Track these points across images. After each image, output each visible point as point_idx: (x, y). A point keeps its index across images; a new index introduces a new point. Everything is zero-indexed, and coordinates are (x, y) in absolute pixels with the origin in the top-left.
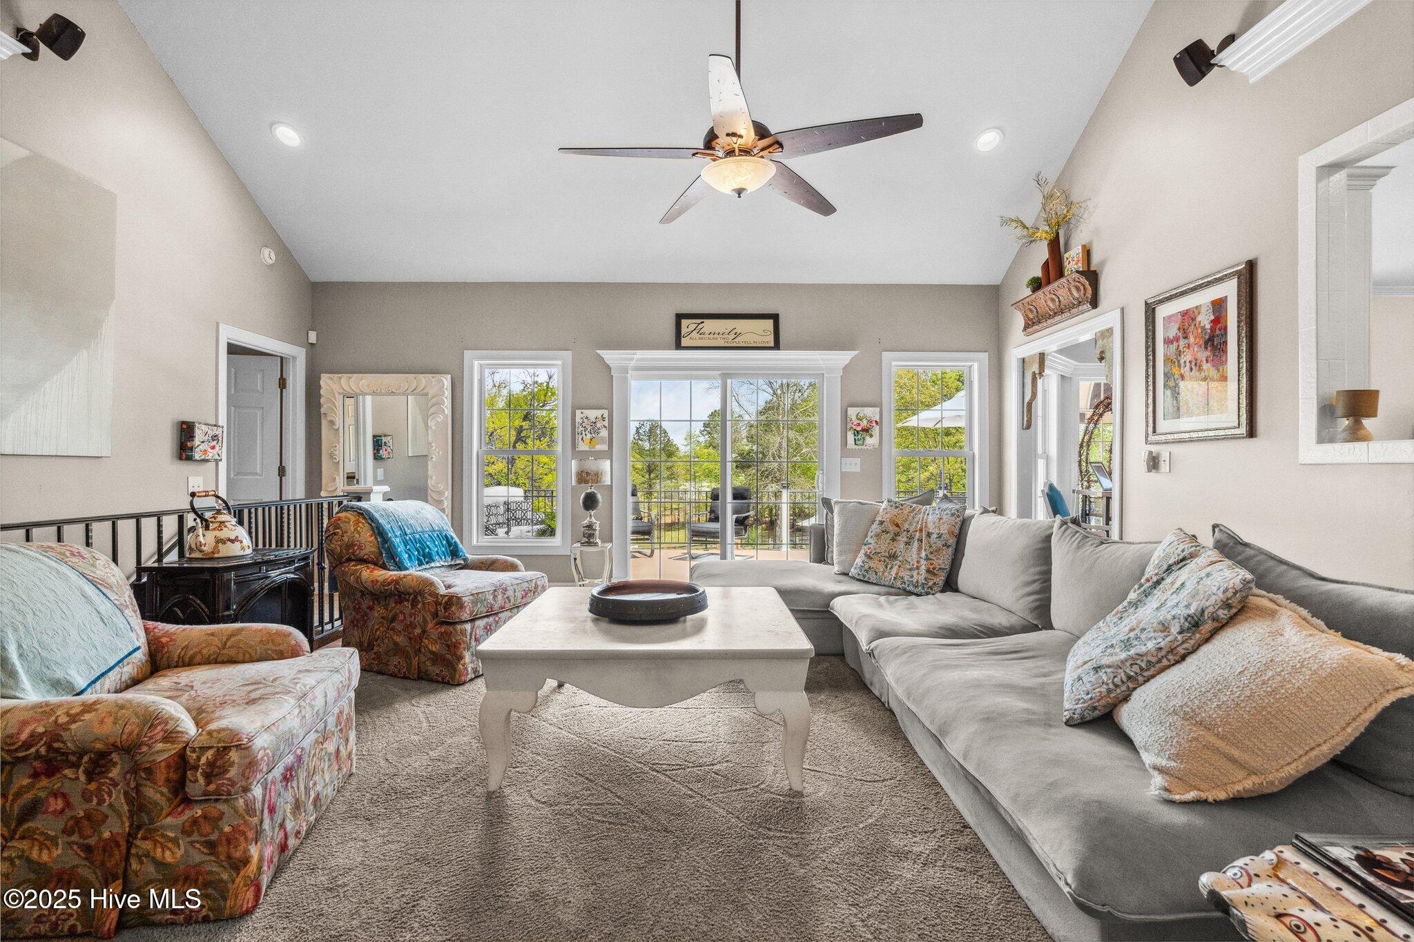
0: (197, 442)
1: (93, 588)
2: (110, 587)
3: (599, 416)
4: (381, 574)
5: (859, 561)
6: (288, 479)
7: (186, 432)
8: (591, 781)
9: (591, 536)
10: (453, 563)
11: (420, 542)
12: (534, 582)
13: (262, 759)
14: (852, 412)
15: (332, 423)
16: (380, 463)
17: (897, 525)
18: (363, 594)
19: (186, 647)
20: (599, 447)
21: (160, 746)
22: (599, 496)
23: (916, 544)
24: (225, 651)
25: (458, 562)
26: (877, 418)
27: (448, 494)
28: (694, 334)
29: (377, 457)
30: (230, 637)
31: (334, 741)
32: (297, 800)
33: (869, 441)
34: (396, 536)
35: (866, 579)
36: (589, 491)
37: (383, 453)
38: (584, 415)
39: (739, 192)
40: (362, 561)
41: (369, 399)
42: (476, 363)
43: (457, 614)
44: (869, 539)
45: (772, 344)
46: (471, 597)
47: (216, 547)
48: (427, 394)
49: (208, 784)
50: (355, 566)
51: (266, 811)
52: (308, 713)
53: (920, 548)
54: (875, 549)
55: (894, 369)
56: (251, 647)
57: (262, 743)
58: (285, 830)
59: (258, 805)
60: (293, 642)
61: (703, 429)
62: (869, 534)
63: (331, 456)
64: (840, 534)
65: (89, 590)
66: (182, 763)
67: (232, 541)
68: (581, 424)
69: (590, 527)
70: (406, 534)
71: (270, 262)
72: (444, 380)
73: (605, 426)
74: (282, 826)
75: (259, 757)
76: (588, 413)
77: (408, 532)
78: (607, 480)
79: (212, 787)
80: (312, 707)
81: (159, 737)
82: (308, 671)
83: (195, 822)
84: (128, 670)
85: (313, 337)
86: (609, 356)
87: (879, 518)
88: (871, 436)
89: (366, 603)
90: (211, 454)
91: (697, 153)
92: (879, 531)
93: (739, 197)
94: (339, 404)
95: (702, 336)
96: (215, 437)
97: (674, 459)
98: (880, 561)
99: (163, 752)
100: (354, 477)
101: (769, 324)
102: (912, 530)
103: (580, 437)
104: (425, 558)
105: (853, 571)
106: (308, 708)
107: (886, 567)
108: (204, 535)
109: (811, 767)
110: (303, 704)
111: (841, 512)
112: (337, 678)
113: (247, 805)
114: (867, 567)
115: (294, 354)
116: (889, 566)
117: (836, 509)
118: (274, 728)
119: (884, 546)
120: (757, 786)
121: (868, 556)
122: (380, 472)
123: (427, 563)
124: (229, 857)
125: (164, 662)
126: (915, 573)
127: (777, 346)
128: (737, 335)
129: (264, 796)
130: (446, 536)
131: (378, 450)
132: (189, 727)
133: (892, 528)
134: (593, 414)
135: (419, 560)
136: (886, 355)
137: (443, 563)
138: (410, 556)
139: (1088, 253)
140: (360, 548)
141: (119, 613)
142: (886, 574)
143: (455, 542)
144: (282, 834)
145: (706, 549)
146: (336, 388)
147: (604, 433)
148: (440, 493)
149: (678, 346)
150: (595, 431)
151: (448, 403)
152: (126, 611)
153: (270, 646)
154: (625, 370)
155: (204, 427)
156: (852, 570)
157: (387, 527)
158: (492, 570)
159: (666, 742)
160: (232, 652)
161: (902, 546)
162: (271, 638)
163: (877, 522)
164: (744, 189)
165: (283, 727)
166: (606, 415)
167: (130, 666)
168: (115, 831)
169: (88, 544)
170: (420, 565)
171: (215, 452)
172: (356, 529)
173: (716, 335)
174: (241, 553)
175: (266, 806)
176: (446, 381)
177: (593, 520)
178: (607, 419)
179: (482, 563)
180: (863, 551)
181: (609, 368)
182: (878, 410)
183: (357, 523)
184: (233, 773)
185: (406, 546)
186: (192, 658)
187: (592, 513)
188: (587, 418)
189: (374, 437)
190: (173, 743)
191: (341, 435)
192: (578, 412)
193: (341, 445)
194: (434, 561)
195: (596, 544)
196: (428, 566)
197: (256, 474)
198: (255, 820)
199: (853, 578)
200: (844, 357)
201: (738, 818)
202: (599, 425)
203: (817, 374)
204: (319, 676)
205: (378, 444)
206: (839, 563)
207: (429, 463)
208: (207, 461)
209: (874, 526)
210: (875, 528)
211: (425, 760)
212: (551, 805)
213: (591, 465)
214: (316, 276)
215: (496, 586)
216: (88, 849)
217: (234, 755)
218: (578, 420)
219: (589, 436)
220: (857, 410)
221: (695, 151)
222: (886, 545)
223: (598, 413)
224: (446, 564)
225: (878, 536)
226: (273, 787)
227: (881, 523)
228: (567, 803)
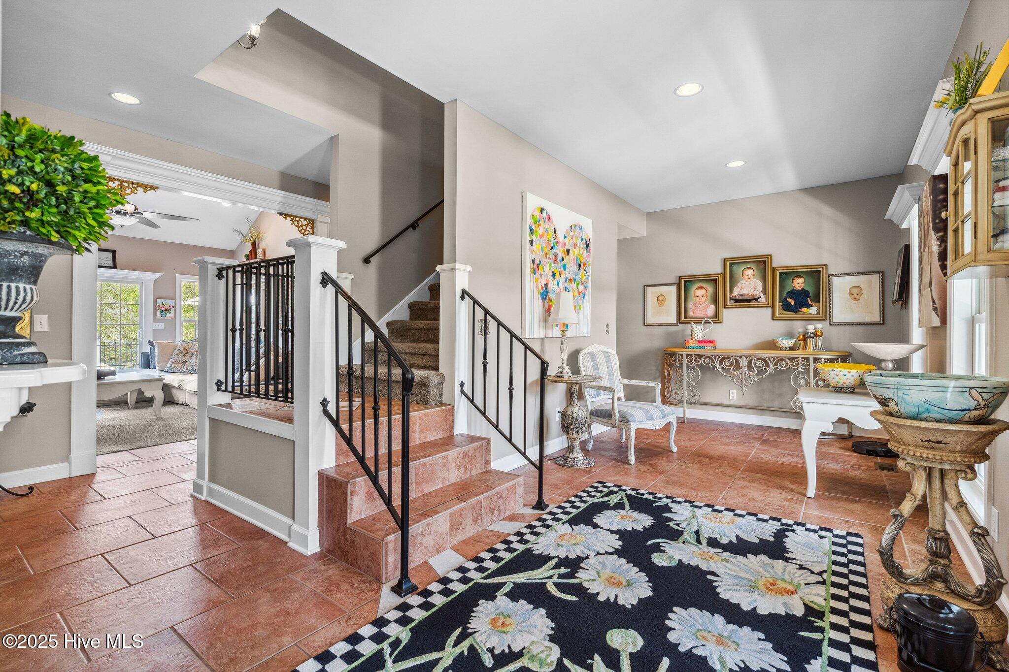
5: (169, 365)
14: (159, 302)
17: (187, 350)
23: (195, 356)
26: (174, 305)
33: (168, 315)
35: (172, 371)
44: (173, 356)
45: (111, 266)
53: (196, 358)
54: (176, 360)
55: (183, 283)
62: (173, 354)
64: (158, 356)
88: (170, 313)
92: (178, 353)
98: (179, 364)
101: (110, 254)
102: (193, 351)
105: (166, 369)
107: (182, 366)
111: (159, 346)
119: (180, 358)
121: (173, 363)
126: (194, 367)
127: (114, 266)
133: (184, 352)
136: (178, 276)
139: (264, 252)
161: (189, 358)
163: (177, 349)
180: (170, 361)
182: (174, 301)
199: (167, 371)
200: (156, 276)
206: (159, 367)
210: (176, 352)
220: (163, 300)
222: (182, 358)
227: (179, 350)
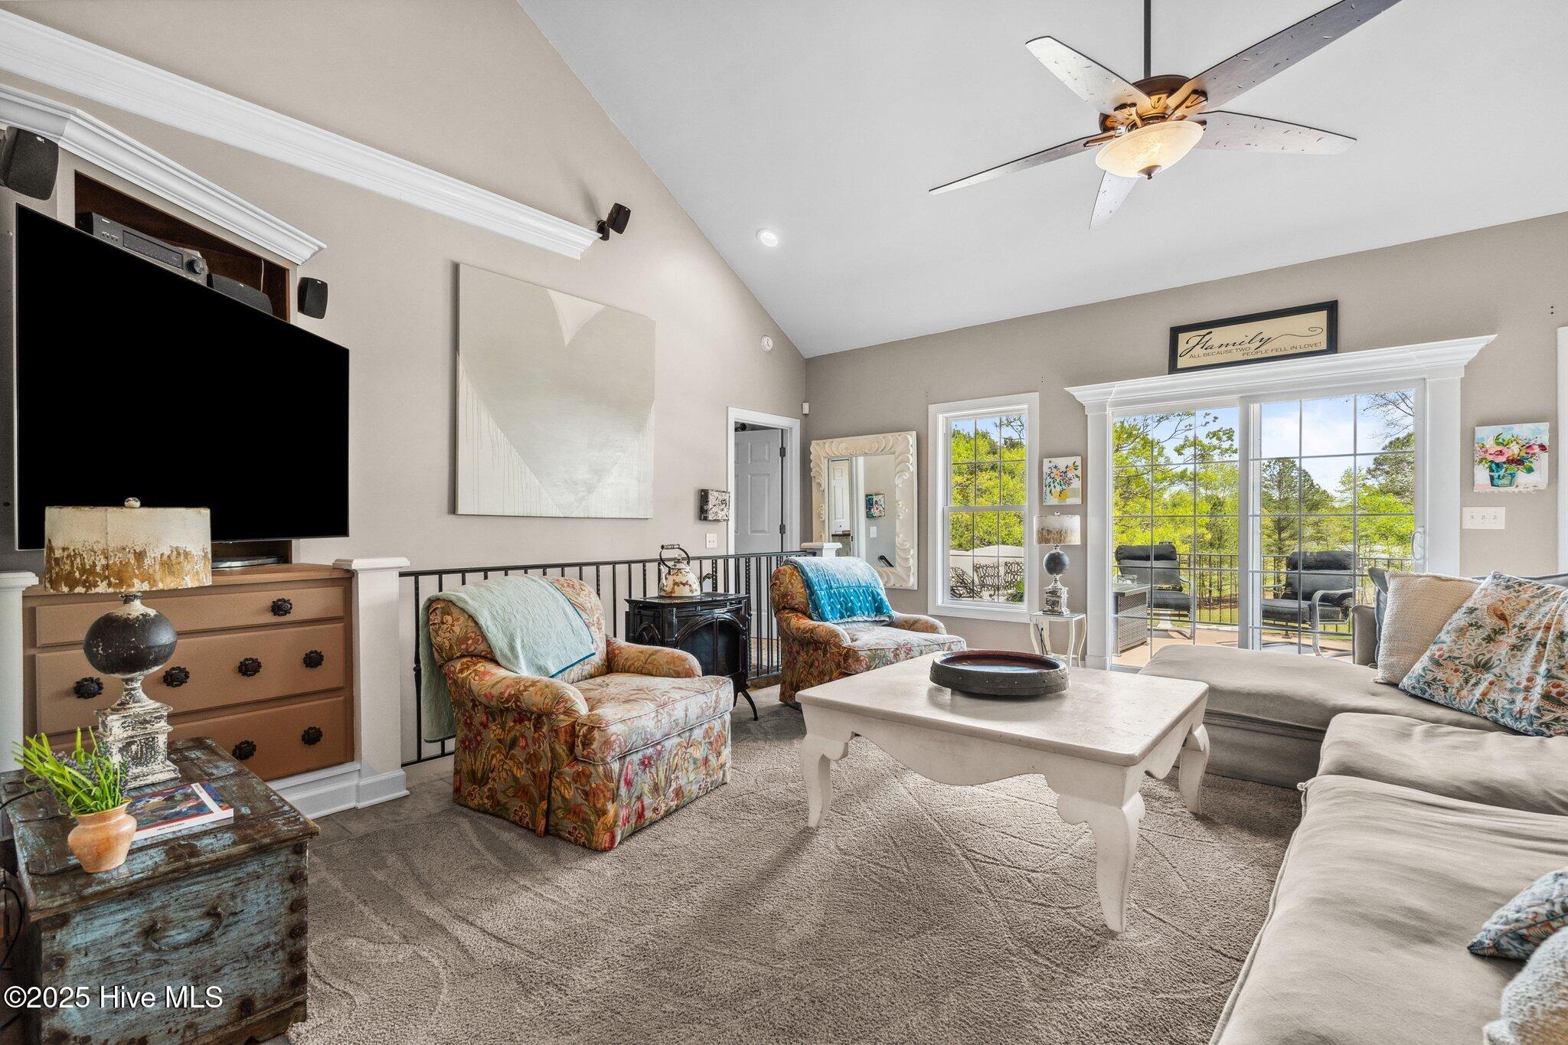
0: (710, 506)
1: (572, 609)
2: (584, 610)
3: (1071, 464)
4: (806, 623)
5: (1419, 667)
6: (787, 535)
7: (703, 496)
8: (896, 845)
9: (1055, 603)
10: (877, 619)
11: (844, 596)
12: (947, 645)
13: (614, 741)
14: (1486, 434)
15: (819, 485)
16: (873, 521)
17: (1502, 617)
18: (793, 640)
19: (627, 659)
20: (1070, 501)
21: (562, 717)
22: (1066, 559)
23: (1532, 650)
24: (647, 666)
25: (882, 619)
26: (1545, 441)
27: (914, 552)
28: (1198, 350)
29: (869, 516)
30: (652, 655)
31: (702, 749)
32: (656, 784)
33: (1524, 478)
34: (821, 589)
35: (1426, 696)
36: (1054, 551)
37: (875, 512)
38: (1053, 464)
39: (1149, 172)
40: (794, 610)
41: (861, 460)
42: (941, 418)
43: (853, 667)
44: (1443, 636)
45: (1324, 346)
46: (868, 652)
47: (673, 588)
48: (894, 453)
49: (584, 749)
50: (788, 613)
51: (622, 783)
52: (665, 720)
53: (1538, 658)
54: (1451, 651)
56: (661, 665)
57: (616, 730)
58: (642, 802)
59: (615, 776)
60: (687, 666)
61: (1372, 467)
62: (1446, 628)
63: (819, 515)
64: (1393, 622)
65: (569, 609)
66: (572, 730)
67: (684, 585)
68: (1049, 475)
69: (1054, 593)
70: (832, 588)
71: (768, 348)
72: (909, 437)
73: (1077, 476)
74: (639, 798)
75: (612, 739)
76: (1057, 461)
77: (834, 586)
78: (1075, 539)
79: (585, 753)
80: (670, 715)
81: (562, 710)
82: (680, 688)
83: (578, 774)
84: (588, 668)
85: (806, 410)
86: (1081, 393)
87: (1470, 604)
88: (1530, 470)
89: (796, 648)
90: (721, 515)
91: (1088, 143)
92: (1463, 623)
93: (1150, 177)
94: (824, 467)
95: (1209, 351)
96: (724, 502)
97: (1323, 511)
98: (1456, 671)
99: (564, 721)
100: (849, 535)
101: (1320, 318)
102: (1529, 626)
103: (1048, 489)
104: (847, 611)
105: (1406, 682)
106: (665, 715)
107: (1467, 681)
108: (666, 579)
109: (1157, 914)
110: (661, 711)
111: (1398, 590)
112: (701, 699)
113: (605, 772)
114: (1429, 677)
115: (790, 425)
116: (1473, 681)
117: (1392, 585)
118: (629, 723)
119: (1470, 647)
120: (1064, 908)
121: (1437, 663)
122: (873, 530)
123: (849, 617)
124: (594, 805)
125: (615, 668)
126: (1520, 697)
127: (1333, 346)
128: (1264, 342)
129: (621, 770)
130: (872, 592)
131: (870, 509)
132: (582, 709)
133: (1491, 622)
134: (1062, 463)
135: (841, 613)
136: (1563, 333)
137: (866, 619)
138: (832, 608)
140: (792, 598)
141: (585, 629)
142: (1464, 692)
143: (881, 599)
144: (639, 804)
145: (1287, 636)
146: (822, 454)
147: (1076, 484)
148: (907, 551)
149: (1173, 369)
150: (1066, 481)
151: (913, 459)
152: (592, 628)
153: (672, 666)
154: (1102, 407)
155: (716, 494)
156: (1405, 680)
157: (815, 580)
158: (913, 630)
159: (1002, 834)
160: (649, 667)
161: (1504, 651)
162: (673, 660)
163: (1464, 610)
164: (1156, 167)
165: (637, 723)
166: (1079, 463)
167: (589, 666)
168: (546, 768)
169: (581, 579)
170: (841, 618)
171: (724, 513)
172: (790, 581)
173: (1230, 347)
174: (690, 594)
175: (623, 778)
176: (912, 438)
177: (1059, 585)
178: (1080, 468)
179: (906, 622)
180: (1428, 653)
181: (1082, 407)
182: (1545, 426)
183: (792, 575)
184: (595, 746)
185: (830, 599)
186: (629, 667)
187: (1058, 577)
188: (1056, 467)
189: (867, 496)
190: (569, 716)
191: (826, 496)
192: (1046, 461)
193: (827, 505)
194: (855, 615)
195: (1060, 614)
196: (849, 620)
197: (765, 532)
198: (612, 785)
199: (1405, 691)
200: (1471, 347)
201: (1010, 928)
202: (1070, 475)
203: (1415, 380)
204: (684, 693)
205: (869, 503)
206: (1385, 667)
207: (897, 521)
208: (718, 521)
209: (1456, 616)
210: (1459, 619)
211: (781, 788)
212: (845, 854)
213: (1056, 521)
214: (809, 354)
215: (899, 645)
216: (534, 775)
217: (596, 733)
218: (1046, 470)
219: (1058, 488)
220: (1498, 429)
221: (1085, 141)
222: (1473, 647)
223: (1069, 461)
224: (870, 619)
225: (1461, 632)
226: (630, 767)
227: (1471, 611)
228: (859, 857)
